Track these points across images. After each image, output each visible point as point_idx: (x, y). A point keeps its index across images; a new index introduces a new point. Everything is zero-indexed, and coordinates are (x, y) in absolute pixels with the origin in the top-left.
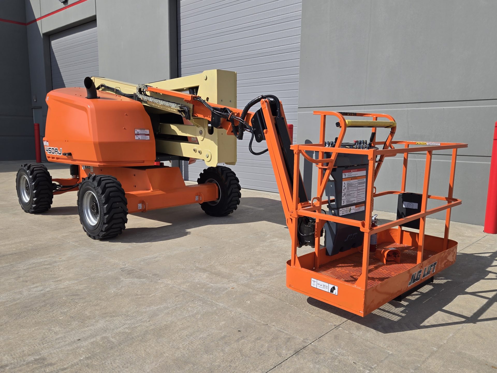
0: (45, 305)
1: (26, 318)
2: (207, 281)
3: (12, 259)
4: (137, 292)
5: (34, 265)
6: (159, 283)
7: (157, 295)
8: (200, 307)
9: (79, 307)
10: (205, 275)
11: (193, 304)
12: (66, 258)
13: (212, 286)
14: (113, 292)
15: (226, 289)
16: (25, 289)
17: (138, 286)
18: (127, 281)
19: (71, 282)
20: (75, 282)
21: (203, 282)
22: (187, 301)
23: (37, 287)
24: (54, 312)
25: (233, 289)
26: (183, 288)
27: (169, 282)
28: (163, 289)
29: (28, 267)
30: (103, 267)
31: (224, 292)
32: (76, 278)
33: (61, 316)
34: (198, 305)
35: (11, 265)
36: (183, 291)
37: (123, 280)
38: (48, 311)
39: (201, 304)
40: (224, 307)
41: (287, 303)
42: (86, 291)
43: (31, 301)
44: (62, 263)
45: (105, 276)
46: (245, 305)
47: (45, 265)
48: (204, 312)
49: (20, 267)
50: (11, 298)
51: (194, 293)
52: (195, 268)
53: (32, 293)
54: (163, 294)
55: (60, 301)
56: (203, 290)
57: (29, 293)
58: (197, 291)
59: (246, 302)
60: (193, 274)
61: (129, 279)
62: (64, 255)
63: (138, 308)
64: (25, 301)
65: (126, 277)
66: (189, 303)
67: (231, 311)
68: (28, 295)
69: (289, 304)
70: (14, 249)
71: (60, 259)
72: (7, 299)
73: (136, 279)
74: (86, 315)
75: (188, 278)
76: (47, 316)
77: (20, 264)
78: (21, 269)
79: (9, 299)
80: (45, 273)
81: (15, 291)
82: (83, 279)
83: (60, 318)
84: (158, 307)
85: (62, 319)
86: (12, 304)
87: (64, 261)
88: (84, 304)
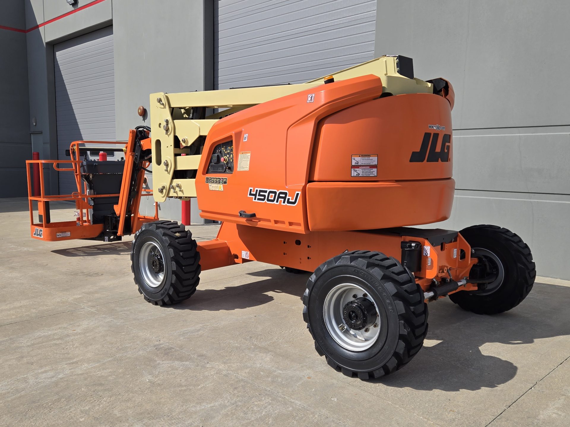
0: (59, 399)
1: (34, 418)
2: (273, 367)
3: (11, 330)
4: (181, 381)
5: (40, 340)
6: (208, 367)
7: (207, 385)
8: (270, 406)
9: (105, 403)
10: (268, 358)
11: (259, 401)
12: (81, 330)
13: (280, 374)
14: (148, 380)
15: (301, 378)
16: (31, 374)
17: (181, 372)
18: (165, 364)
19: (91, 364)
20: (96, 365)
21: (267, 368)
22: (249, 396)
23: (45, 372)
24: (72, 410)
25: (310, 378)
26: (242, 376)
27: (221, 367)
28: (215, 377)
29: (32, 342)
30: (132, 344)
31: (299, 383)
32: (97, 360)
33: (81, 416)
34: (266, 403)
35: (11, 339)
36: (242, 380)
37: (159, 363)
38: (64, 408)
39: (270, 401)
40: (303, 406)
41: (389, 402)
42: (111, 379)
43: (40, 393)
44: (76, 337)
45: (135, 356)
46: (331, 405)
47: (55, 340)
48: (275, 413)
49: (22, 343)
50: (13, 387)
51: (257, 383)
52: (253, 347)
53: (40, 381)
54: (215, 384)
55: (78, 394)
56: (270, 379)
57: (37, 380)
58: (262, 382)
59: (332, 399)
60: (252, 355)
61: (167, 362)
62: (79, 326)
63: (184, 407)
64: (32, 392)
65: (163, 359)
66: (253, 399)
67: (313, 413)
68: (35, 384)
69: (392, 403)
70: (14, 317)
71: (74, 331)
72: (7, 390)
73: (176, 362)
74: (116, 415)
75: (246, 362)
76: (63, 416)
77: (22, 338)
78: (24, 345)
79: (11, 390)
80: (55, 352)
81: (18, 378)
82: (106, 361)
83: (81, 420)
84: (212, 405)
85: (83, 421)
86: (14, 397)
87: (80, 333)
88: (111, 398)
